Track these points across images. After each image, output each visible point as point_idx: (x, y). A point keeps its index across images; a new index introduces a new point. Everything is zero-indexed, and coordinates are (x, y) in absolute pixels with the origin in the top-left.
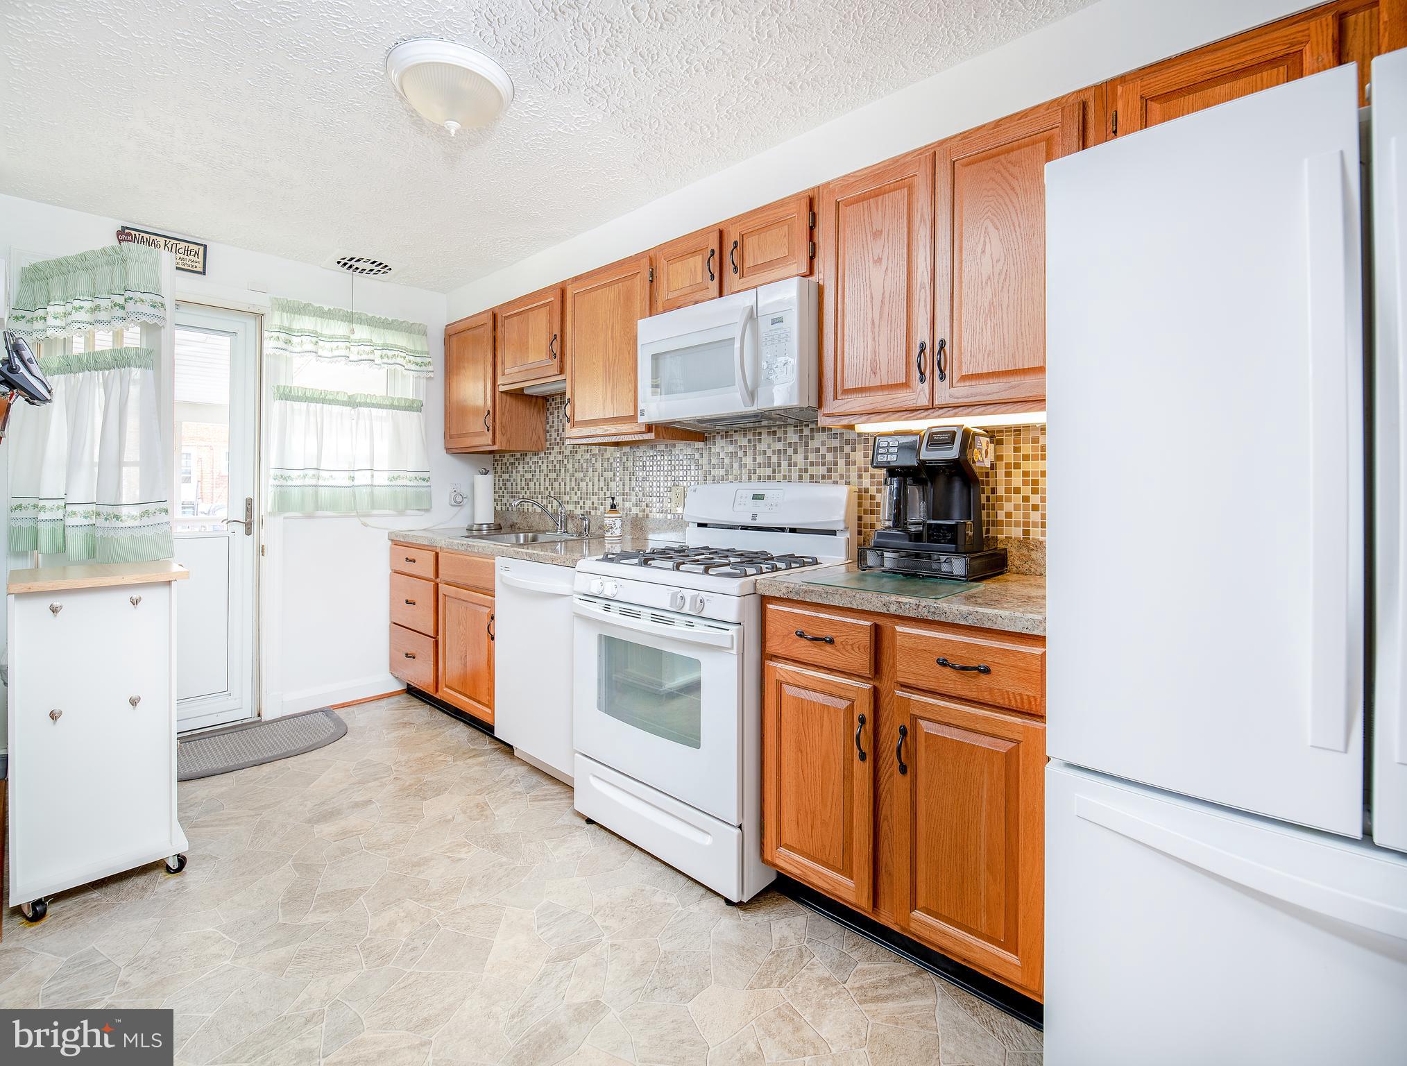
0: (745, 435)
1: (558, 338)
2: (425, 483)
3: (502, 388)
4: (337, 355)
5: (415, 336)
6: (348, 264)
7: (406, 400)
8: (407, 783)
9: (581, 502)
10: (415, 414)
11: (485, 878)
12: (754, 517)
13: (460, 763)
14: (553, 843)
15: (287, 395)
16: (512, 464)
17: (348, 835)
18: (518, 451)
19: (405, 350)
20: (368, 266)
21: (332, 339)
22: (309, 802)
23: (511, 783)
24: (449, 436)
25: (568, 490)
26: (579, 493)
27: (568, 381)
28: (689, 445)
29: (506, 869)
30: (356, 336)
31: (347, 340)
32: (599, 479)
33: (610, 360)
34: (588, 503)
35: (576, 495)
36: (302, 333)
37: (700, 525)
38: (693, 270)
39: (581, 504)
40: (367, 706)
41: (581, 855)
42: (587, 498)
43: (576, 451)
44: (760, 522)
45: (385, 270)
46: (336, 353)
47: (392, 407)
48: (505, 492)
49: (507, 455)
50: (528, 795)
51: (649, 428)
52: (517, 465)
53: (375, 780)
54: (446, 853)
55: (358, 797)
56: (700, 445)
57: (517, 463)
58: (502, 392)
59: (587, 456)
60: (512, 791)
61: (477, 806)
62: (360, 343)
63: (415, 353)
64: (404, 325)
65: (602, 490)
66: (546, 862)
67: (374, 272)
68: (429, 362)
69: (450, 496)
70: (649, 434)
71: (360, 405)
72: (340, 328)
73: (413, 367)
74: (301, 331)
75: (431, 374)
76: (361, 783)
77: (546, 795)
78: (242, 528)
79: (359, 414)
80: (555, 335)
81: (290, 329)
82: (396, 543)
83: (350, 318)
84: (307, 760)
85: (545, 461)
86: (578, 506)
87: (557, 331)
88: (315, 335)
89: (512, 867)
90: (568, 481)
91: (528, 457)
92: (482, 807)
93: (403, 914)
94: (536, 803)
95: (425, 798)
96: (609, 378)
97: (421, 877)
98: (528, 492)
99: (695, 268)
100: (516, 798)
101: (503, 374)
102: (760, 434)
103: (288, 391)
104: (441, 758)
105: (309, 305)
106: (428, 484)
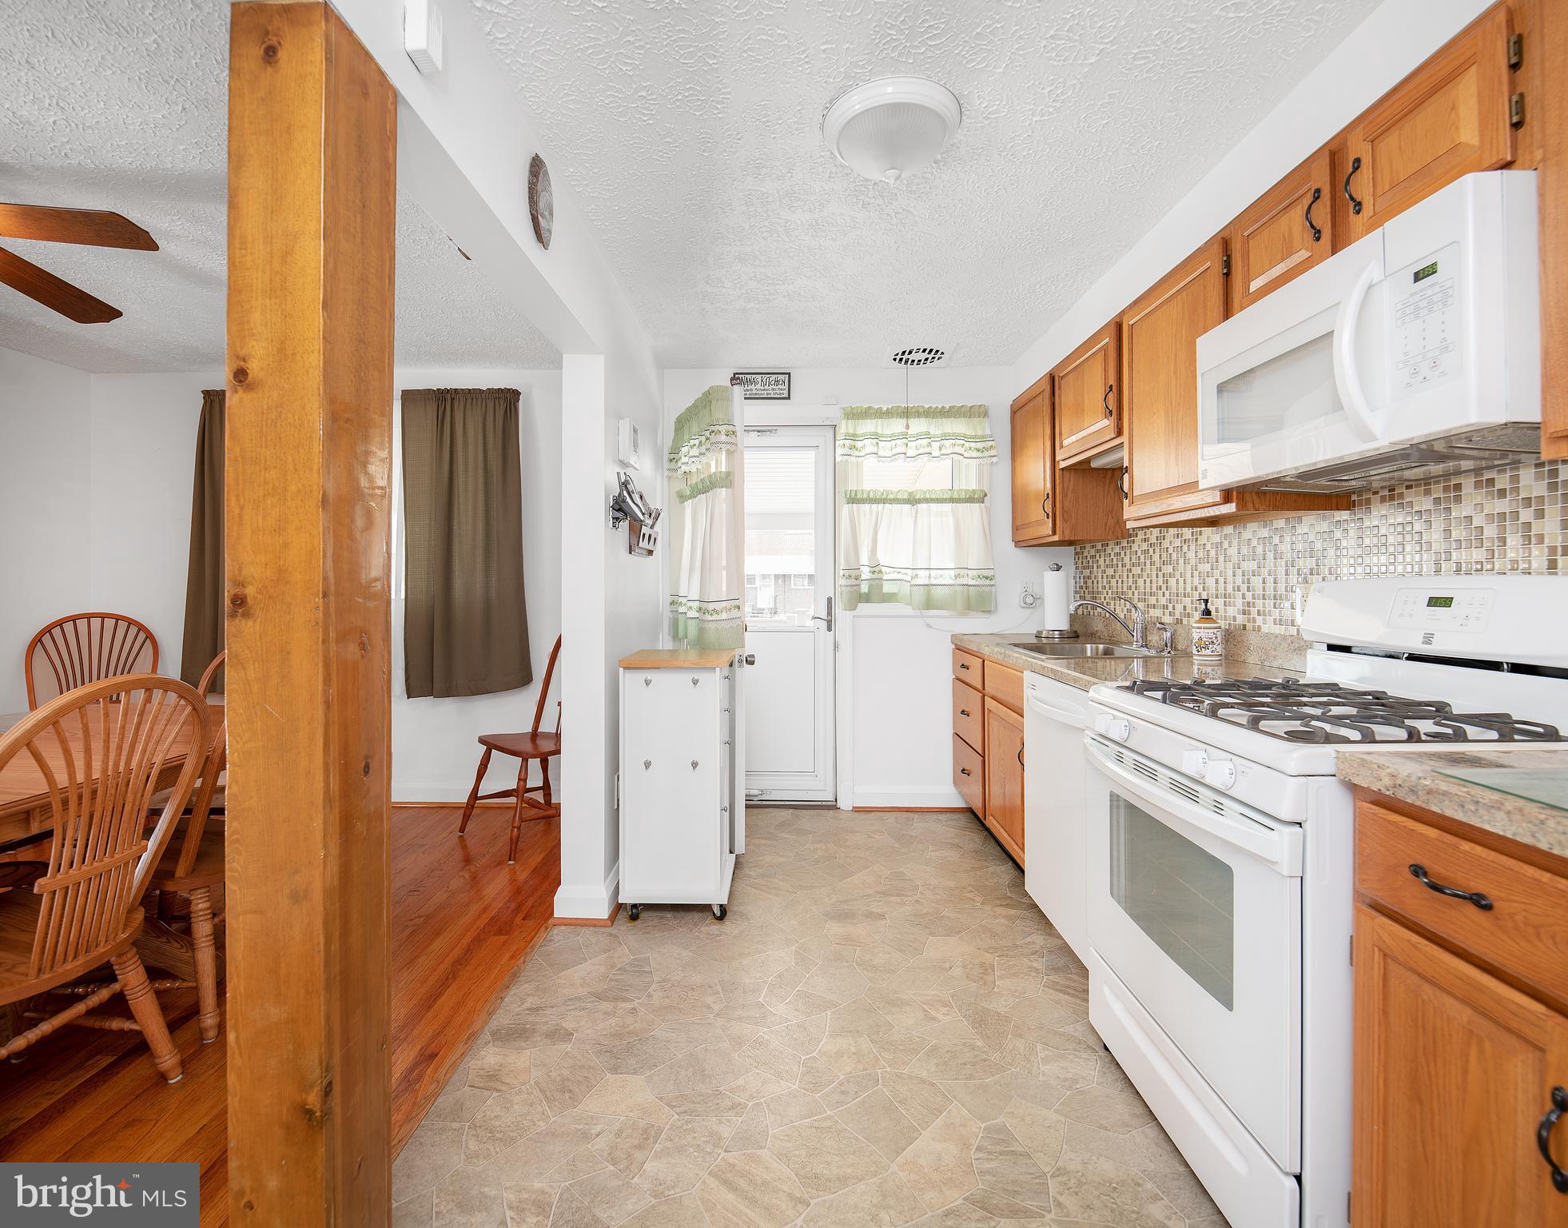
0: (1427, 492)
1: (1114, 389)
2: (988, 582)
3: (1063, 465)
4: (896, 453)
5: (975, 420)
6: (903, 358)
7: (966, 491)
8: (925, 911)
9: (1170, 606)
10: (976, 506)
11: (949, 1055)
12: (1428, 638)
13: (987, 908)
14: (1047, 1052)
15: (854, 500)
16: (1093, 557)
17: (848, 943)
18: (1099, 541)
19: (964, 437)
20: (923, 356)
21: (893, 437)
22: (835, 896)
23: (1033, 954)
24: (1016, 528)
25: (1154, 590)
26: (1167, 593)
27: (1126, 446)
28: (1324, 518)
29: (976, 1056)
30: (913, 430)
31: (905, 436)
32: (1192, 573)
33: (1174, 404)
34: (1179, 608)
35: (1164, 596)
36: (865, 437)
37: (1332, 648)
38: (1286, 235)
39: (1171, 609)
40: (927, 816)
41: (1075, 1087)
42: (1177, 600)
43: (1164, 536)
44: (1436, 649)
45: (939, 355)
46: (895, 451)
47: (952, 500)
48: (1086, 591)
49: (1088, 546)
50: (1045, 977)
51: (1227, 495)
52: (1098, 558)
53: (897, 895)
54: (924, 1004)
55: (875, 908)
56: (1344, 515)
57: (1098, 555)
58: (1063, 469)
59: (1177, 543)
60: (1029, 964)
61: (982, 965)
62: (918, 437)
63: (976, 438)
64: (963, 410)
65: (1196, 590)
66: (1026, 1072)
67: (929, 360)
68: (992, 446)
69: (1020, 597)
70: (1228, 505)
71: (919, 501)
72: (897, 426)
73: (975, 454)
74: (864, 435)
75: (995, 460)
76: (885, 893)
77: (1069, 987)
78: (824, 624)
79: (917, 511)
80: (1111, 386)
81: (854, 435)
82: (958, 648)
83: (906, 413)
84: (853, 854)
85: (1128, 552)
86: (1167, 612)
87: (1112, 381)
88: (876, 436)
89: (984, 1056)
90: (1154, 578)
91: (1110, 547)
92: (986, 969)
93: (853, 1049)
94: (1051, 991)
95: (933, 934)
96: (1173, 433)
97: (889, 1018)
98: (1110, 592)
99: (1290, 230)
100: (1030, 975)
101: (1062, 447)
102: (1458, 487)
103: (853, 494)
104: (969, 895)
105: (870, 408)
106: (992, 583)
